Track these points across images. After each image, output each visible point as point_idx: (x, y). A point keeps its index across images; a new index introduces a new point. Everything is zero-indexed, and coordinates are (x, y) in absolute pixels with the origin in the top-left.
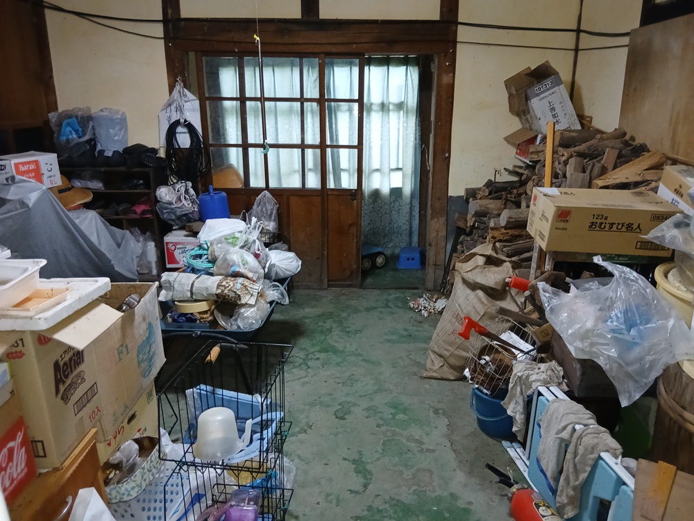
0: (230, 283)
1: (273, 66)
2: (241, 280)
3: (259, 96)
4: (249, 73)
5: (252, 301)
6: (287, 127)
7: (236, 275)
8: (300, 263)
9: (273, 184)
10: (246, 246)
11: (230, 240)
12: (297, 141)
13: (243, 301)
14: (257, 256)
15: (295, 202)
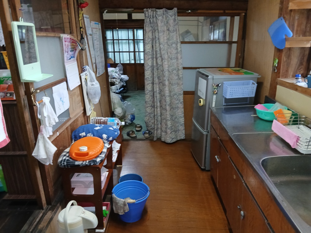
0: (113, 79)
1: (121, 30)
2: (115, 79)
3: (117, 39)
4: (114, 32)
5: (118, 83)
6: (125, 47)
7: (114, 78)
8: (128, 78)
9: (122, 62)
10: (116, 72)
11: (113, 71)
12: (128, 51)
13: (116, 83)
14: (118, 74)
15: (128, 67)
